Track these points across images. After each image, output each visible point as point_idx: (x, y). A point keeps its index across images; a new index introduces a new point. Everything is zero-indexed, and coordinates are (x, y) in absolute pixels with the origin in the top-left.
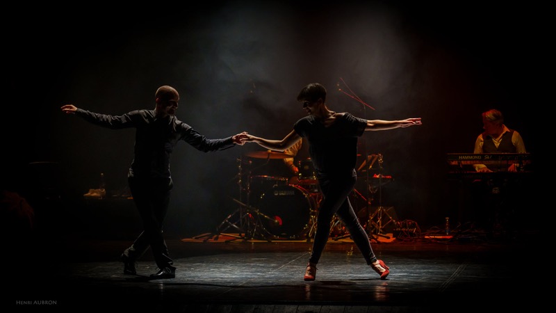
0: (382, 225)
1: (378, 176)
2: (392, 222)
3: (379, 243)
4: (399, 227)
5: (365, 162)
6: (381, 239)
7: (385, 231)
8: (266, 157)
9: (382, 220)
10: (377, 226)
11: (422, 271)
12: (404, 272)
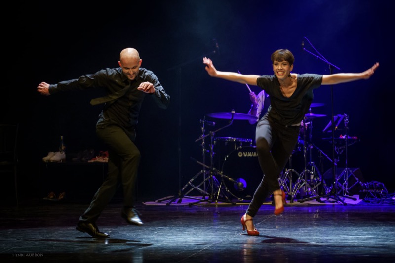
0: (348, 187)
1: (344, 137)
2: (359, 183)
3: (345, 204)
4: (366, 188)
5: (331, 122)
6: (348, 201)
7: (352, 192)
8: (230, 118)
9: (348, 181)
10: (343, 188)
11: (390, 233)
12: (371, 235)
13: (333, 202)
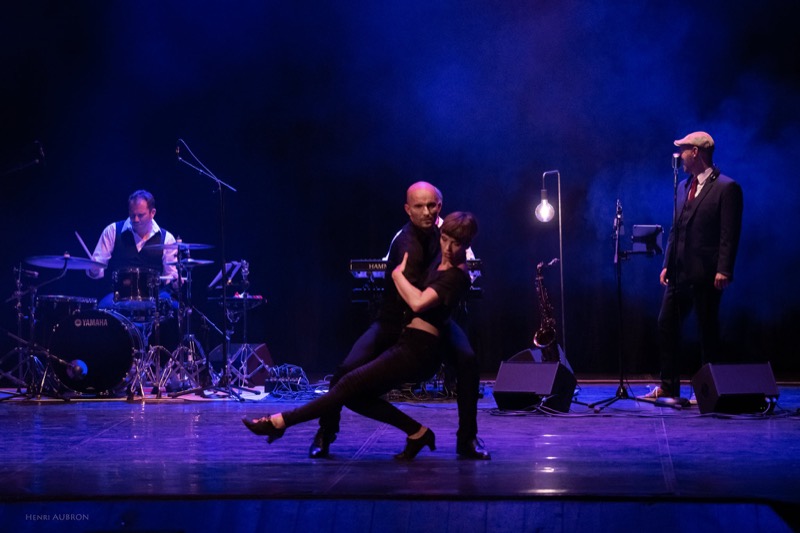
0: (248, 373)
1: (241, 296)
2: (264, 368)
3: (243, 400)
4: (274, 375)
5: (221, 273)
6: (246, 395)
7: (252, 383)
8: (61, 266)
9: (248, 364)
10: (239, 375)
13: (224, 397)
